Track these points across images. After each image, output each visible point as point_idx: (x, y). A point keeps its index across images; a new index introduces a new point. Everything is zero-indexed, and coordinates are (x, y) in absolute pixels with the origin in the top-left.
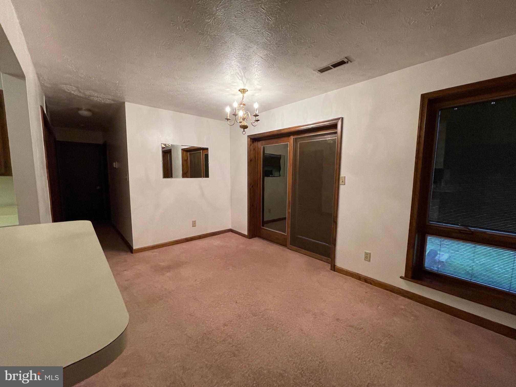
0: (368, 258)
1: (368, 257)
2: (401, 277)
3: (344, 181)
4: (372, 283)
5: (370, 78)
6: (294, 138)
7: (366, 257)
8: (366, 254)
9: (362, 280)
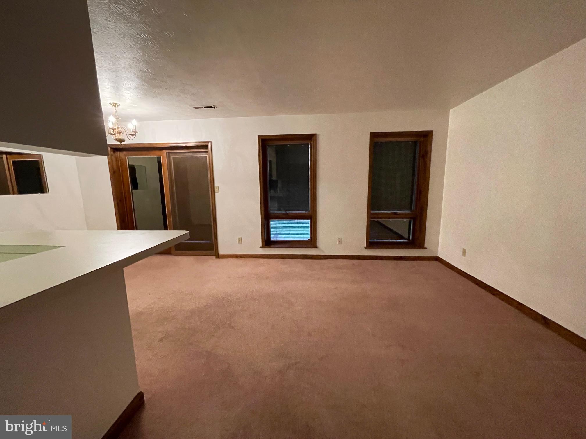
0: (241, 242)
1: (240, 240)
2: (260, 247)
3: (218, 190)
4: (245, 257)
5: (228, 117)
6: (167, 153)
7: (239, 241)
8: (239, 239)
9: (238, 257)
